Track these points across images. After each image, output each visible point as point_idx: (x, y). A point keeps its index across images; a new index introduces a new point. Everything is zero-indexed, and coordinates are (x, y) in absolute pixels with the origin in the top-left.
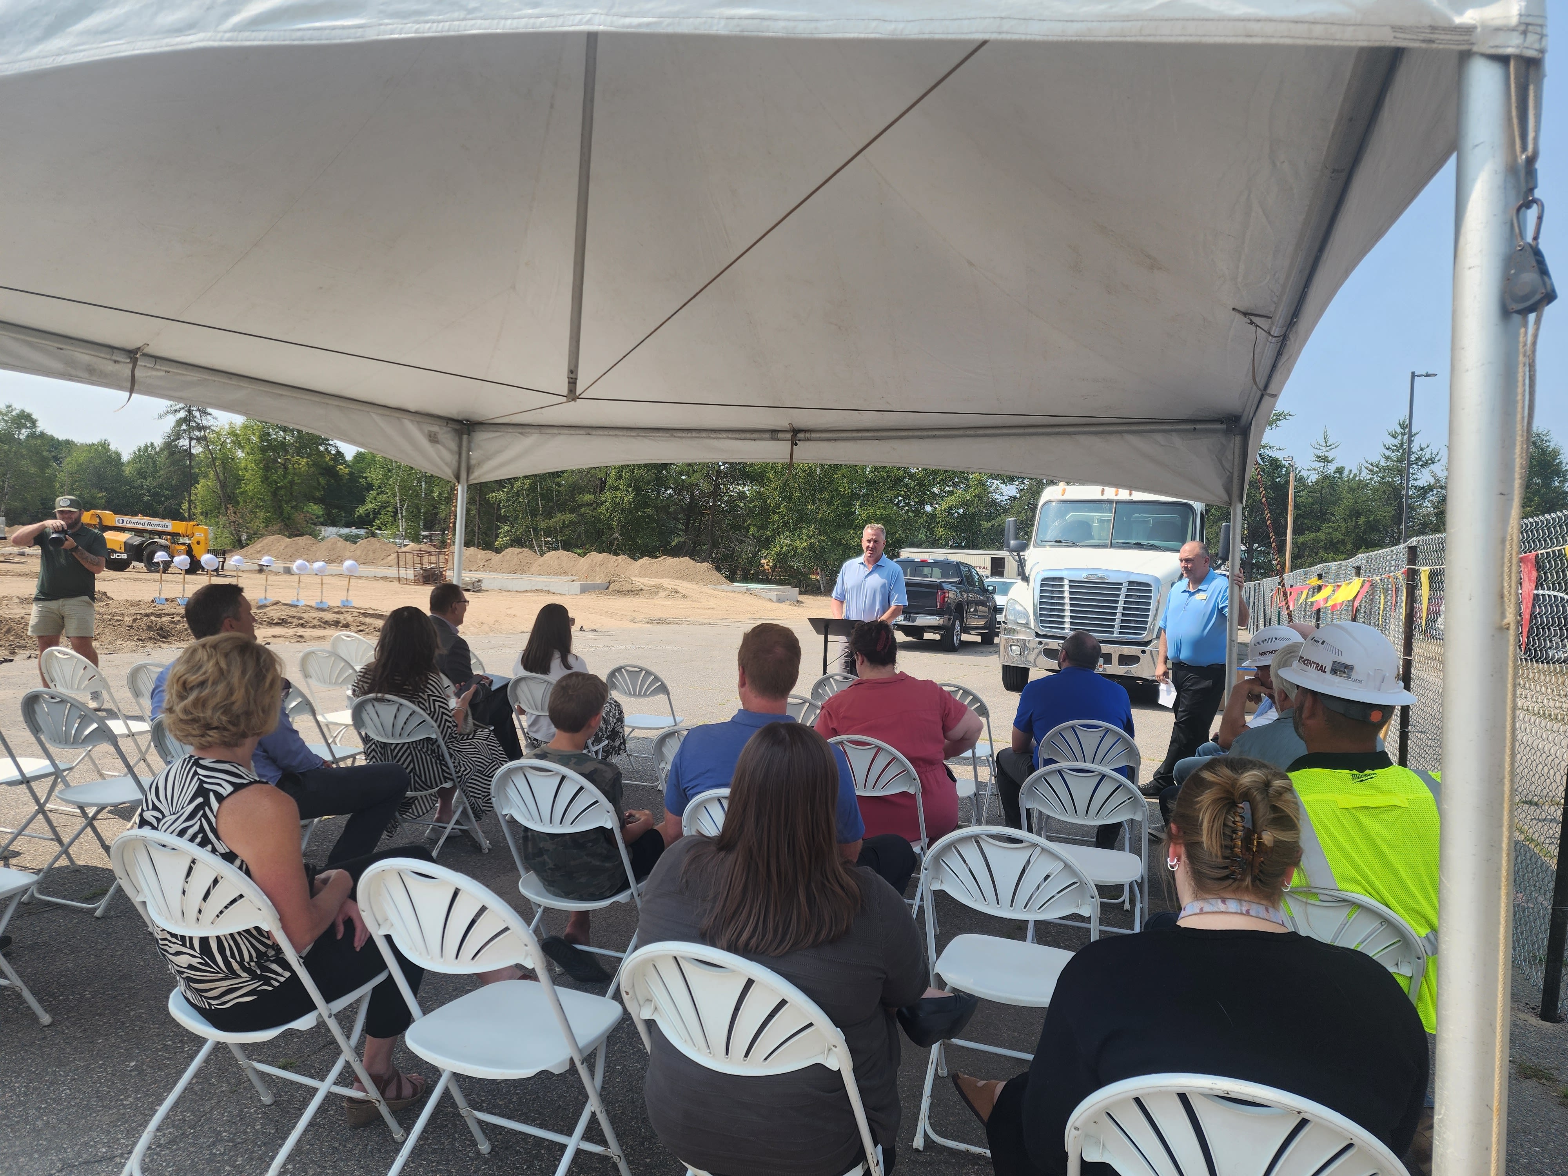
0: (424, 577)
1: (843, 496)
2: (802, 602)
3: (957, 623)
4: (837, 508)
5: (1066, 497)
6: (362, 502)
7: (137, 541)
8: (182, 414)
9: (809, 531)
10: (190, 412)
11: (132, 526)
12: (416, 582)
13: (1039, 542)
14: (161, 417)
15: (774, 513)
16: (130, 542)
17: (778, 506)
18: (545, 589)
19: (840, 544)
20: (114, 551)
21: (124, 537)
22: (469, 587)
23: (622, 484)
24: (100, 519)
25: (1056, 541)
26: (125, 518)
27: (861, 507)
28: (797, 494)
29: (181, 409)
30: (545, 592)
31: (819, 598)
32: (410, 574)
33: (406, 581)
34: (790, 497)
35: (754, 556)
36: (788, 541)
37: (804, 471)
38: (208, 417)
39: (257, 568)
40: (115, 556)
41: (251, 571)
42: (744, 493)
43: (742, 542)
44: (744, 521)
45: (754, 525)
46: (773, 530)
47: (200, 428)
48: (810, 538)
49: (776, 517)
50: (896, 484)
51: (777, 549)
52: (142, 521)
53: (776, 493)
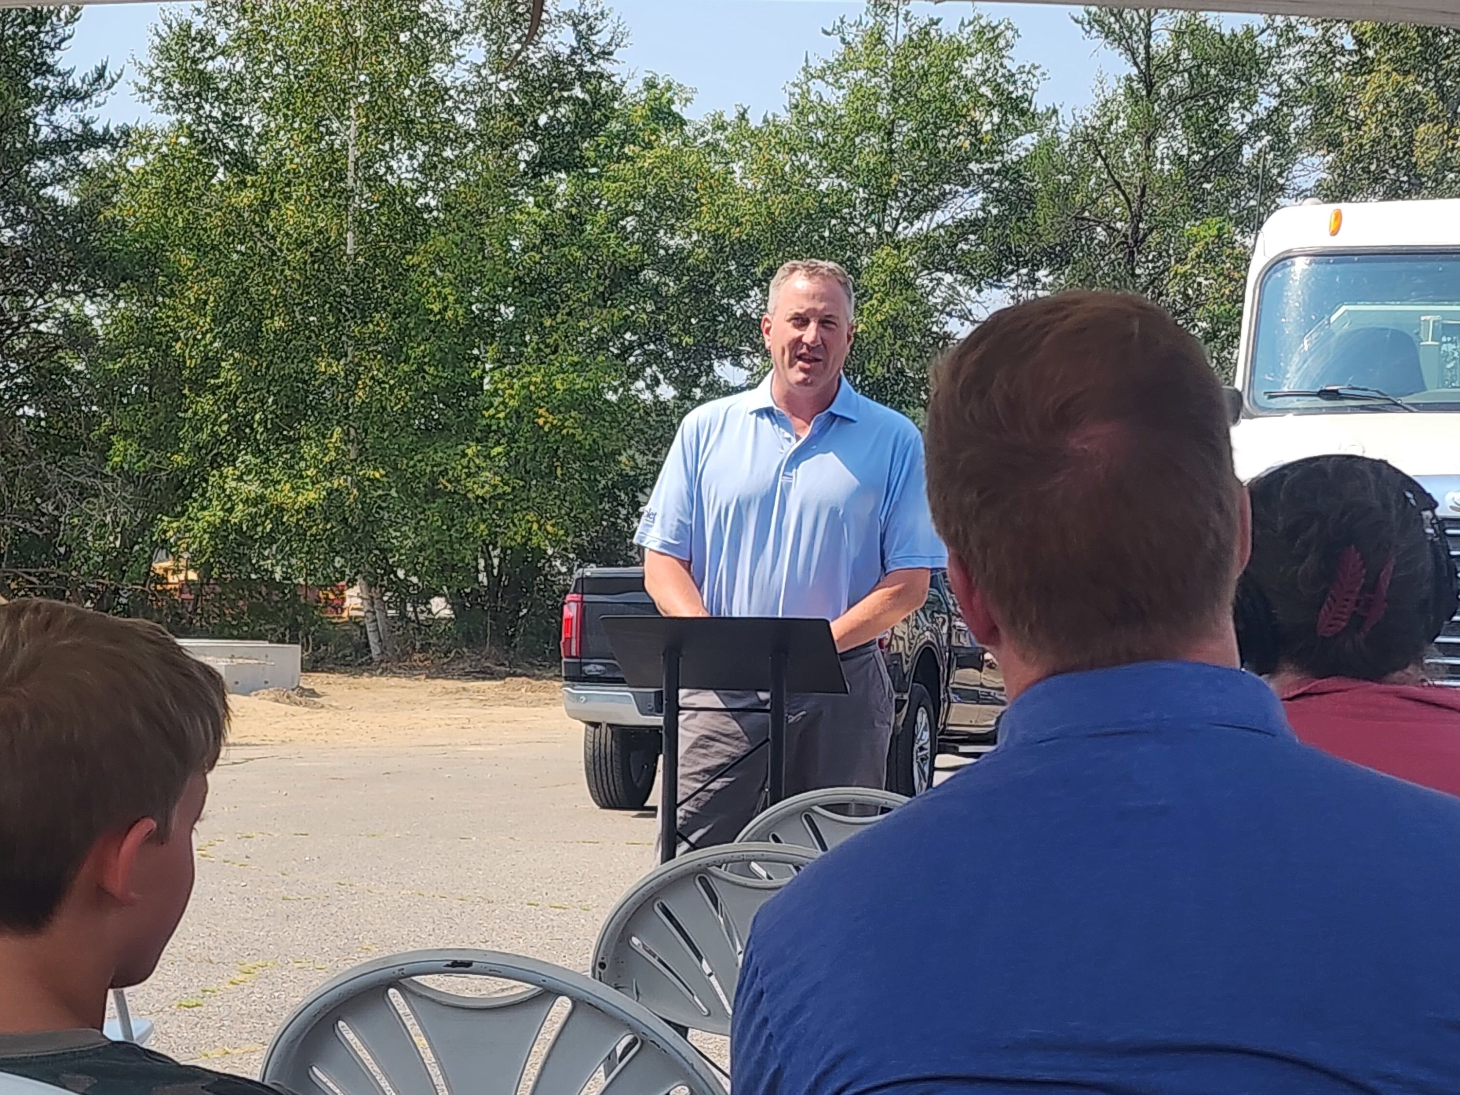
1: (438, 328)
2: (313, 693)
3: (922, 718)
4: (420, 370)
5: (1346, 239)
9: (325, 450)
13: (1263, 400)
15: (199, 386)
17: (211, 364)
19: (433, 493)
25: (1324, 394)
27: (500, 364)
28: (278, 323)
31: (365, 680)
34: (255, 334)
35: (129, 544)
36: (253, 488)
37: (302, 244)
42: (86, 322)
43: (83, 493)
44: (92, 420)
45: (127, 435)
46: (198, 447)
48: (330, 472)
49: (206, 403)
50: (615, 285)
51: (214, 514)
53: (205, 323)
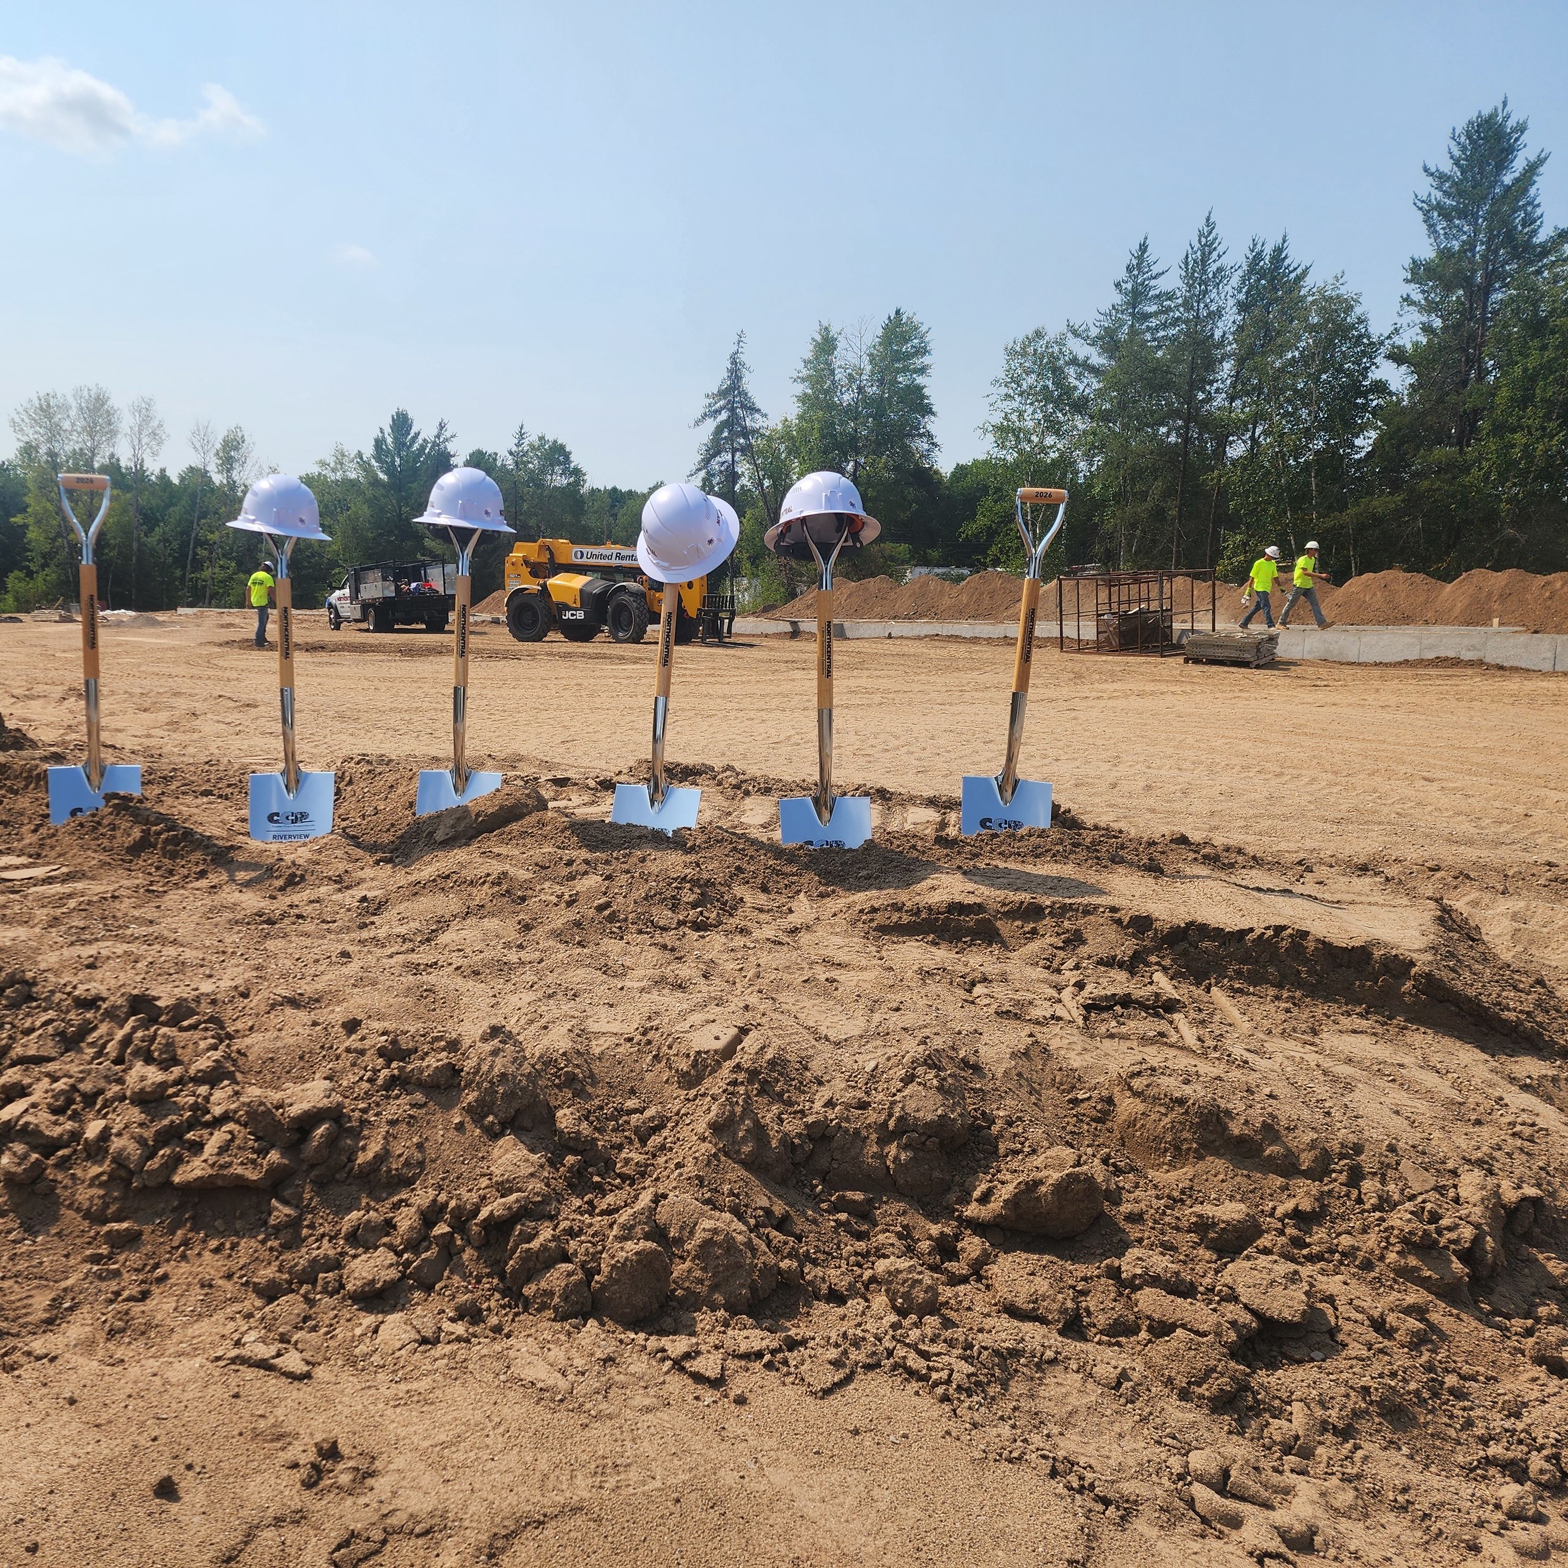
0: (1121, 635)
6: (972, 517)
7: (599, 586)
8: (724, 416)
10: (733, 410)
11: (592, 561)
12: (1099, 647)
14: (697, 423)
16: (588, 589)
18: (1467, 656)
20: (567, 608)
21: (578, 582)
22: (1248, 656)
23: (1532, 417)
24: (551, 553)
26: (587, 550)
29: (722, 408)
30: (1471, 664)
32: (1089, 632)
33: (1081, 647)
38: (757, 416)
39: (788, 628)
40: (568, 615)
41: (779, 636)
47: (745, 433)
52: (608, 553)
